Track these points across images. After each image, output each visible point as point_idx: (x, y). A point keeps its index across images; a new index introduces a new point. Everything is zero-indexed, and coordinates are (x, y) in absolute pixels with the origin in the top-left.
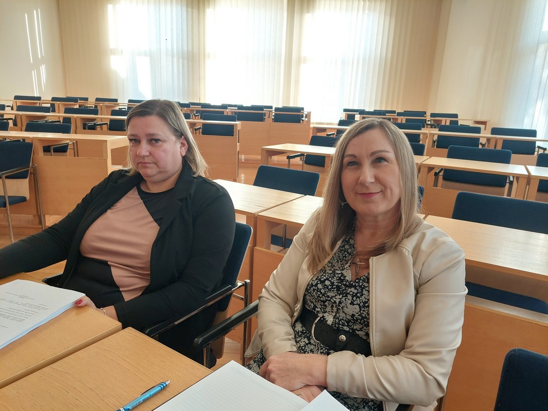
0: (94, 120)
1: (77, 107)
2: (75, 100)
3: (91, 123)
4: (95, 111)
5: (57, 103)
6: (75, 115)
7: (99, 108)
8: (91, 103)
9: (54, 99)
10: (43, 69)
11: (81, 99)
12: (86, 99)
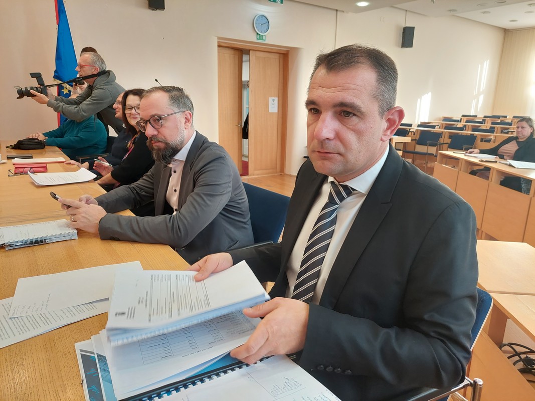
0: (508, 128)
1: (499, 121)
2: (499, 117)
3: (506, 131)
4: (510, 124)
5: (487, 119)
6: (498, 126)
7: (513, 123)
8: (508, 120)
9: (485, 117)
10: (481, 98)
11: (503, 117)
12: (506, 117)
